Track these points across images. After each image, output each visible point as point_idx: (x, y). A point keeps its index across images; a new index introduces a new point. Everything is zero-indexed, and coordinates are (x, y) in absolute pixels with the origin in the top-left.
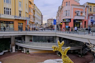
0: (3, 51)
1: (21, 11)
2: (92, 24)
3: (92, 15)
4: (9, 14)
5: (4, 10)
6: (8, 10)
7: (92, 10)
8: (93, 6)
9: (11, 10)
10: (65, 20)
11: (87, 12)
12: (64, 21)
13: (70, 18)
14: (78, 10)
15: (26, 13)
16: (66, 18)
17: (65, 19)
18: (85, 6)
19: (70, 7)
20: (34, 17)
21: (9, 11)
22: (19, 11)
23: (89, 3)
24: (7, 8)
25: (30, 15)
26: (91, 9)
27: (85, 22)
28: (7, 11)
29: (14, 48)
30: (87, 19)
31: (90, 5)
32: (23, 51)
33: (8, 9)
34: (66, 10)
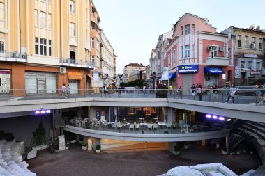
0: (34, 149)
1: (75, 46)
2: (244, 77)
3: (242, 55)
4: (45, 54)
5: (34, 44)
6: (45, 43)
7: (243, 43)
8: (243, 34)
9: (53, 43)
10: (183, 68)
11: (232, 49)
12: (180, 71)
13: (197, 64)
14: (214, 45)
15: (86, 50)
16: (187, 62)
17: (184, 66)
18: (230, 36)
19: (196, 36)
20: (101, 60)
21: (48, 46)
22: (71, 46)
23: (235, 29)
24: (41, 39)
25: (93, 57)
26: (239, 42)
27: (229, 72)
28: (41, 46)
29: (62, 139)
30: (232, 65)
31: (237, 33)
32: (87, 145)
33: (45, 40)
34: (187, 43)
